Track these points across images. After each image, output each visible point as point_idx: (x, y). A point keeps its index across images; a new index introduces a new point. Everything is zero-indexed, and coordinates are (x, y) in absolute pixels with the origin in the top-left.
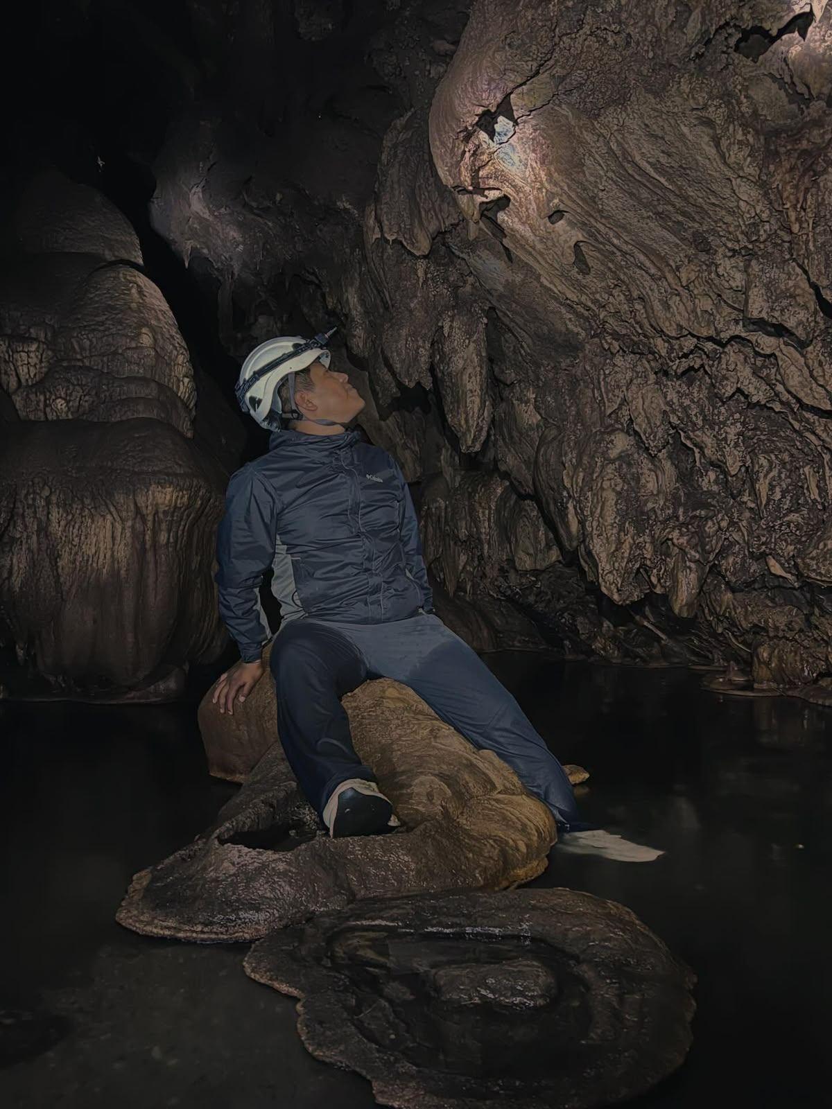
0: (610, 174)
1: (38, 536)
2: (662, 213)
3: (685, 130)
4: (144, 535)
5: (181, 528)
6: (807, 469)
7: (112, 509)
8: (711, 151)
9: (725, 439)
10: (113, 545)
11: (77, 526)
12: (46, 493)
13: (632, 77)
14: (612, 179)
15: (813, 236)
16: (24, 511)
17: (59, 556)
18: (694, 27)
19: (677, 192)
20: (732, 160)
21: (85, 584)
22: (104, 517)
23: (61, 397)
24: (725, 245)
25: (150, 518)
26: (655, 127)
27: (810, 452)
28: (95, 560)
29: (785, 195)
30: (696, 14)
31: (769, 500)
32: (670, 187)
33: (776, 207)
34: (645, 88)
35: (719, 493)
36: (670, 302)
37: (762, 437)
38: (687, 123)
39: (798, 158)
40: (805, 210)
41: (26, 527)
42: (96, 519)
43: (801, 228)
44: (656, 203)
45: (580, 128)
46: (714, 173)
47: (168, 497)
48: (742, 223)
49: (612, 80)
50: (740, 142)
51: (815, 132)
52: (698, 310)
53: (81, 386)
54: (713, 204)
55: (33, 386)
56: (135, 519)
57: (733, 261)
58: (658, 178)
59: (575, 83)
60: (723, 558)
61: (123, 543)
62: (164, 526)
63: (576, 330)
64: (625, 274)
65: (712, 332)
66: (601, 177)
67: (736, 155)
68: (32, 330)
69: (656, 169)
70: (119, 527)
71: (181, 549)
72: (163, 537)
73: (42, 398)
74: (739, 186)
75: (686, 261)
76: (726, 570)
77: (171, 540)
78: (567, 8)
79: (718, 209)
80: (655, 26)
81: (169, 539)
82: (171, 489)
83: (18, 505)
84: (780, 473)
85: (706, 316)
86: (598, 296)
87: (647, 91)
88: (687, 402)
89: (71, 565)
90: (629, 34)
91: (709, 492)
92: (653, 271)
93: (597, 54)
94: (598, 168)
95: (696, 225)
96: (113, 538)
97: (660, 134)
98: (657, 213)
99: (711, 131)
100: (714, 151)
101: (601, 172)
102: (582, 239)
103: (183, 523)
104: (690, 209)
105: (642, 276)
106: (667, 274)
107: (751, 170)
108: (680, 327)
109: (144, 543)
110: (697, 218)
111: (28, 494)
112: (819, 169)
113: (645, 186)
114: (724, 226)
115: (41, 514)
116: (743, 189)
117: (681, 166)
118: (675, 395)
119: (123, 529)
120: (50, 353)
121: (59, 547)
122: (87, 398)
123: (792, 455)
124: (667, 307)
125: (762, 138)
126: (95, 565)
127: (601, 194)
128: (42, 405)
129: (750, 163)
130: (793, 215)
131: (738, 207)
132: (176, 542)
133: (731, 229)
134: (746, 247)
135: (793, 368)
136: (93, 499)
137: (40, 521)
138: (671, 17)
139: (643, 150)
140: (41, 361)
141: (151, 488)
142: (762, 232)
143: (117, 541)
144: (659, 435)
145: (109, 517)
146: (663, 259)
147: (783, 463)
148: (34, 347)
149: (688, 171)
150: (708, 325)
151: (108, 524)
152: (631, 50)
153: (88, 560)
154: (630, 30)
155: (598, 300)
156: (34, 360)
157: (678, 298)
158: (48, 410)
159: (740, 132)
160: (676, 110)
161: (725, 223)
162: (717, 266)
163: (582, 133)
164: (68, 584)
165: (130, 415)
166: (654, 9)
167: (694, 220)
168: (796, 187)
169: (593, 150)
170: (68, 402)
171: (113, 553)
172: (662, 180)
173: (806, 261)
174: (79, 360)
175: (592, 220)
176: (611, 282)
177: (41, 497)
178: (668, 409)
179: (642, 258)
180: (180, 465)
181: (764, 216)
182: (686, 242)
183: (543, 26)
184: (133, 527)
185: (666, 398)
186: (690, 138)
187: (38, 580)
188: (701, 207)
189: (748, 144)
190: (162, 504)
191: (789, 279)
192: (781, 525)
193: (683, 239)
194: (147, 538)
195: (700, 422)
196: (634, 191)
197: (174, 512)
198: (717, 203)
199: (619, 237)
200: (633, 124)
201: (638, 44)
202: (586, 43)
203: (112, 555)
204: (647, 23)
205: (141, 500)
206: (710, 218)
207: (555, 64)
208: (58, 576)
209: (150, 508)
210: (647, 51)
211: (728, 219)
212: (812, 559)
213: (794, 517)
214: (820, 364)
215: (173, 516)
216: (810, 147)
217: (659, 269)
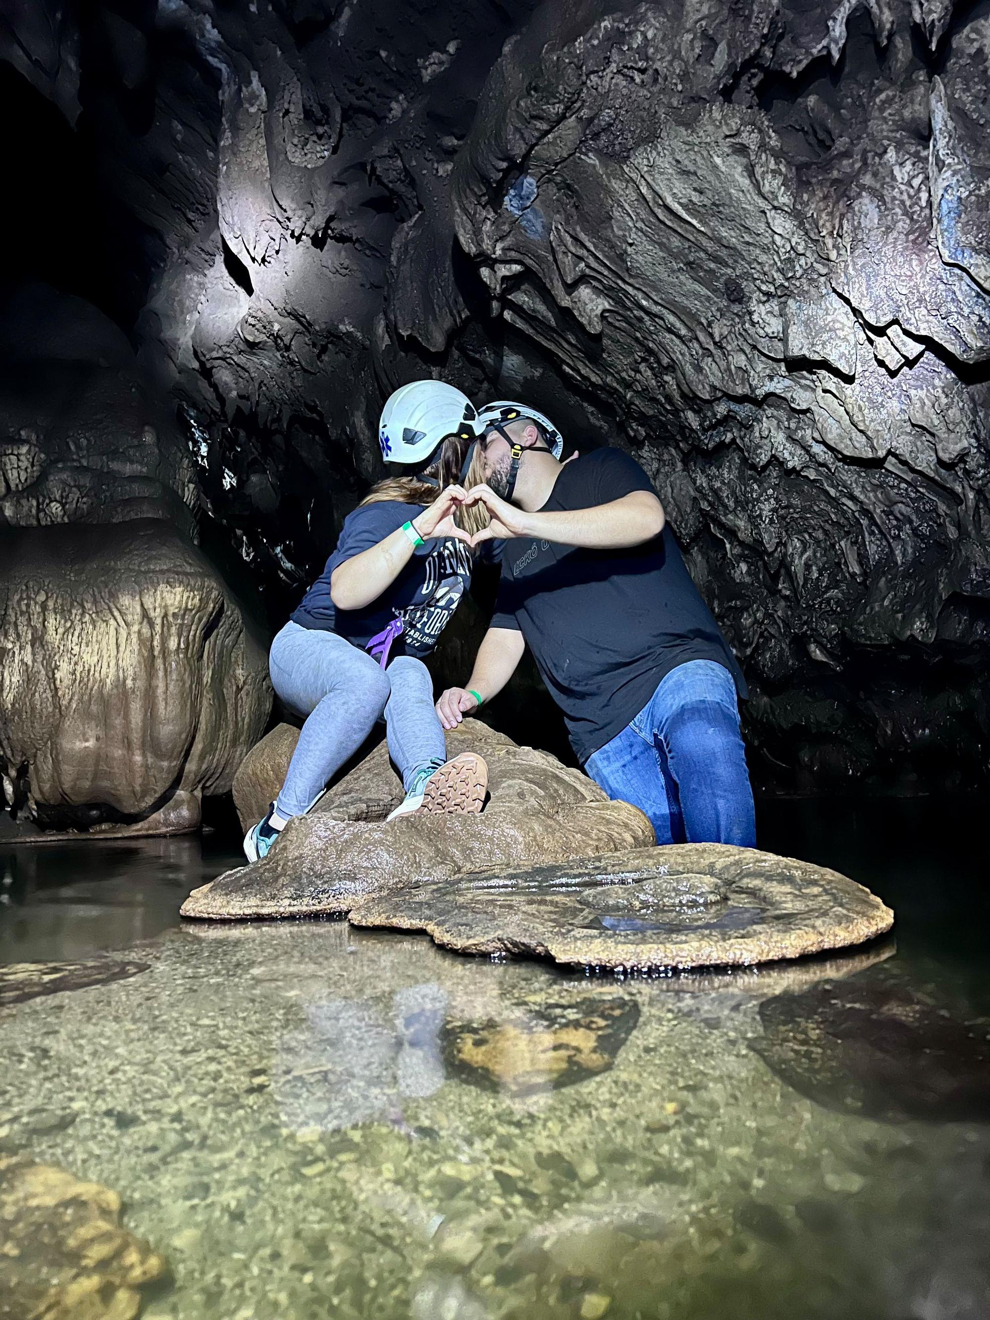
0: (640, 224)
1: (32, 646)
2: (693, 263)
3: (718, 161)
4: (152, 641)
5: (192, 633)
6: (842, 543)
7: (116, 613)
8: (745, 182)
9: (760, 516)
10: (118, 652)
11: (76, 633)
12: (42, 597)
13: (661, 112)
14: (641, 230)
15: (852, 260)
16: (17, 619)
17: (57, 667)
18: (721, 58)
19: (710, 234)
20: (766, 189)
21: (86, 698)
22: (106, 622)
23: (56, 501)
24: (759, 289)
25: (158, 621)
26: (686, 162)
27: (846, 523)
28: (98, 669)
29: (821, 223)
30: (722, 46)
31: (806, 580)
32: (702, 229)
33: (812, 236)
34: (675, 121)
35: (752, 584)
36: (703, 365)
37: (795, 516)
38: (720, 153)
39: (831, 186)
40: (841, 237)
41: (18, 636)
42: (98, 624)
43: (839, 255)
44: (686, 251)
45: (608, 176)
46: (748, 207)
47: (178, 597)
48: (777, 259)
49: (641, 117)
50: (773, 171)
51: (845, 162)
52: (733, 367)
53: (79, 487)
54: (748, 243)
55: (24, 490)
56: (141, 623)
57: (767, 306)
58: (689, 219)
59: (603, 123)
60: (759, 655)
61: (128, 652)
62: (174, 630)
63: (597, 423)
64: (654, 341)
65: (747, 390)
66: (631, 229)
67: (771, 184)
68: (23, 433)
69: (687, 210)
70: (123, 632)
71: (192, 656)
72: (173, 644)
73: (34, 503)
74: (774, 218)
75: (718, 315)
76: (764, 666)
77: (182, 646)
78: (593, 46)
79: (751, 248)
80: (682, 60)
81: (179, 644)
82: (181, 589)
83: (10, 611)
84: (815, 552)
85: (740, 373)
86: (624, 374)
87: (679, 124)
88: (718, 484)
89: (70, 677)
90: (656, 70)
91: (742, 584)
92: (683, 332)
93: (625, 91)
94: (628, 219)
95: (729, 271)
96: (118, 646)
97: (692, 168)
98: (689, 264)
99: (745, 160)
100: (747, 182)
101: (630, 224)
102: (608, 307)
103: (193, 628)
104: (723, 254)
105: (672, 340)
106: (698, 333)
107: (784, 199)
108: (714, 388)
109: (152, 648)
110: (730, 262)
111: (21, 599)
112: (852, 194)
113: (676, 231)
114: (758, 267)
115: (36, 621)
116: (777, 222)
117: (714, 204)
118: (704, 480)
119: (129, 634)
120: (43, 456)
121: (56, 658)
122: (85, 499)
123: (826, 532)
124: (699, 369)
125: (794, 169)
126: (97, 675)
127: (629, 249)
128: (34, 511)
129: (785, 193)
130: (829, 242)
131: (774, 242)
132: (187, 648)
133: (766, 269)
134: (782, 285)
135: (830, 420)
136: (95, 602)
137: (34, 628)
138: (697, 51)
139: (675, 191)
140: (33, 465)
141: (159, 588)
142: (797, 268)
143: (122, 649)
144: (691, 522)
145: (112, 622)
146: (694, 317)
147: (818, 542)
148: (24, 449)
149: (721, 208)
150: (743, 383)
151: (112, 632)
152: (658, 86)
153: (89, 671)
154: (657, 65)
155: (623, 379)
156: (24, 464)
157: (710, 359)
158: (42, 515)
159: (773, 162)
160: (708, 140)
161: (759, 263)
162: (750, 313)
163: (610, 181)
164: (67, 697)
165: (133, 516)
166: (680, 45)
167: (727, 265)
168: (831, 214)
169: (622, 199)
170: (63, 505)
171: (118, 661)
172: (694, 222)
173: (846, 288)
174: (74, 460)
175: (620, 282)
176: (639, 354)
177: (36, 603)
178: (698, 495)
179: (672, 318)
180: (190, 564)
181: (801, 249)
182: (719, 294)
183: (570, 63)
184: (139, 632)
185: (695, 483)
186: (723, 169)
187: (33, 695)
188: (735, 249)
189: (781, 174)
190: (172, 605)
191: (827, 314)
192: (821, 603)
193: (715, 291)
194: (155, 643)
195: (731, 504)
196: (664, 240)
197: (184, 614)
198: (751, 241)
199: (648, 297)
200: (664, 163)
201: (666, 79)
202: (614, 81)
203: (117, 664)
204: (674, 58)
205: (148, 602)
206: (744, 259)
207: (582, 105)
208: (56, 689)
209: (158, 610)
210: (676, 84)
211: (763, 258)
212: (860, 624)
213: (833, 593)
214: (860, 409)
215: (183, 619)
216: (840, 176)
217: (690, 329)
